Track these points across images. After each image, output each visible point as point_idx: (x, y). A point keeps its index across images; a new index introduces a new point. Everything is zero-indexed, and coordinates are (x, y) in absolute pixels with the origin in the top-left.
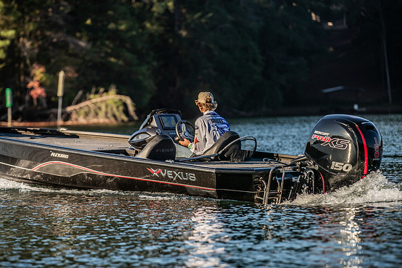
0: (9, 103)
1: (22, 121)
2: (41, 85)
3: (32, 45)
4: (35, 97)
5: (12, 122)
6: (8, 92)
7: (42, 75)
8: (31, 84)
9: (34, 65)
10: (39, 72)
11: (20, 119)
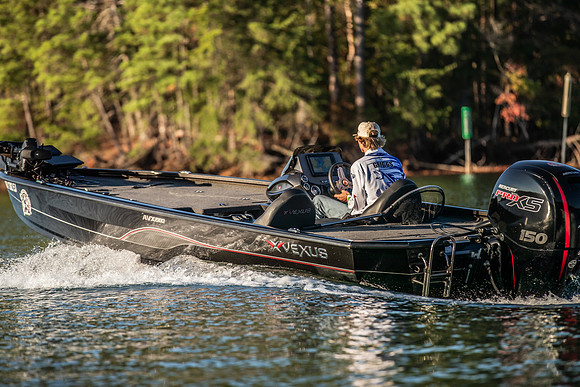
0: (466, 132)
1: (486, 164)
2: (521, 99)
3: (504, 28)
4: (507, 119)
5: (471, 165)
6: (465, 113)
7: (520, 82)
8: (502, 98)
9: (507, 65)
10: (515, 77)
11: (482, 161)
